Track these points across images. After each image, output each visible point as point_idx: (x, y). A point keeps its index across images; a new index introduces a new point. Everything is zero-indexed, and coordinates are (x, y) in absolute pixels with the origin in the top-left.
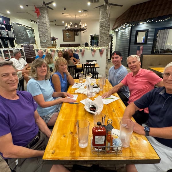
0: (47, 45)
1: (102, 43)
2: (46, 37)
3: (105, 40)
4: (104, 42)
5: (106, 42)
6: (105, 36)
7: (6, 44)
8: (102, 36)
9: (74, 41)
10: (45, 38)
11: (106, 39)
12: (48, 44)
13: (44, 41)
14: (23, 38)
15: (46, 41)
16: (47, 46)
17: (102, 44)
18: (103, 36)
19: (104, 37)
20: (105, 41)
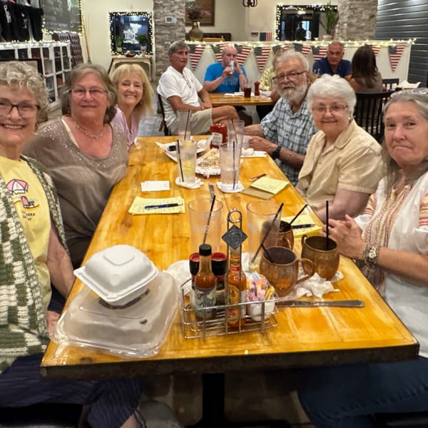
0: (178, 34)
1: (353, 29)
2: (176, 7)
3: (364, 20)
4: (362, 28)
5: (365, 28)
6: (366, 9)
7: (26, 27)
8: (356, 9)
9: (212, 24)
10: (173, 11)
11: (368, 17)
12: (180, 29)
13: (169, 19)
14: (57, 12)
15: (174, 20)
16: (175, 35)
17: (354, 33)
18: (360, 9)
19: (361, 13)
20: (364, 24)
